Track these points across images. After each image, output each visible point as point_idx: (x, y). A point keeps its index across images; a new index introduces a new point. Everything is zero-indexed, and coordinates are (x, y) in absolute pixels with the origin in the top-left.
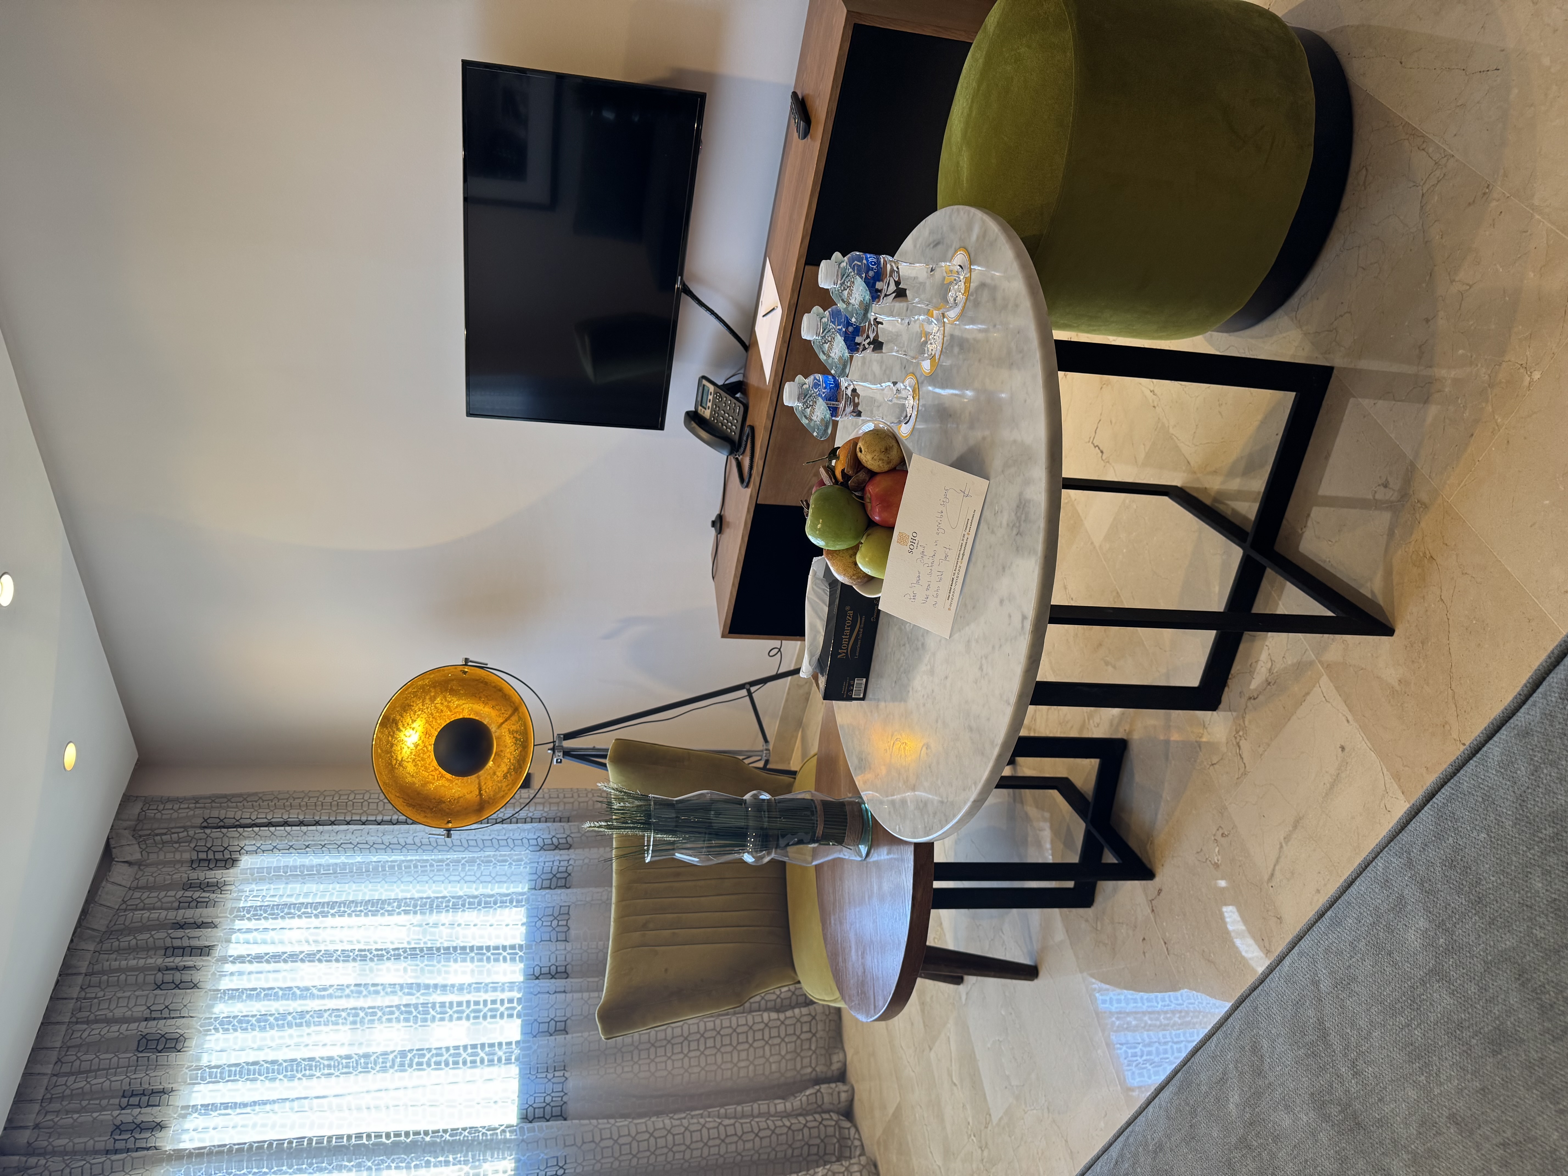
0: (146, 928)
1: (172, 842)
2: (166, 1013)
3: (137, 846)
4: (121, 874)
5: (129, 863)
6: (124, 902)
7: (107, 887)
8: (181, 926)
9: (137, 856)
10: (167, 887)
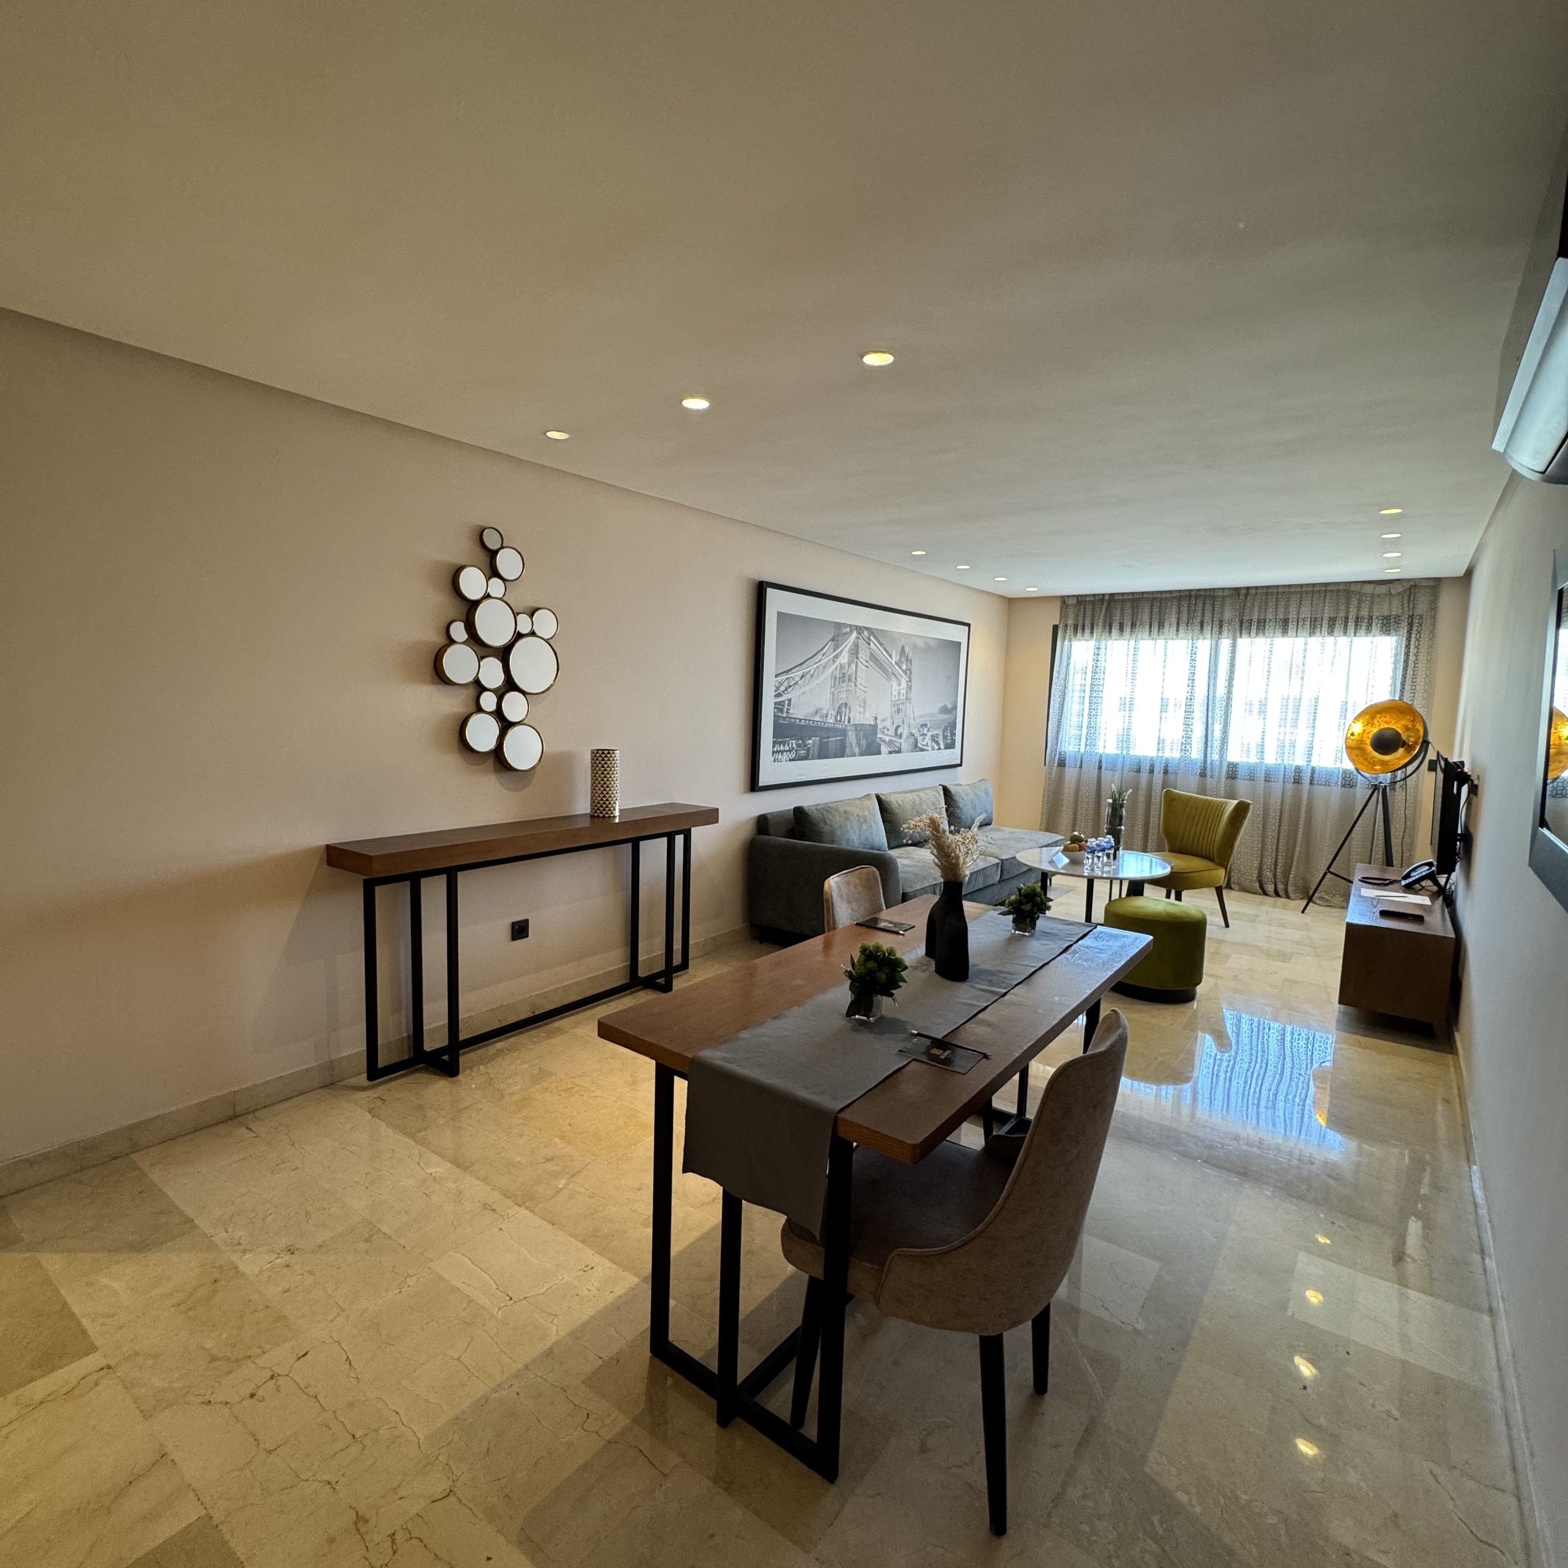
0: (1348, 607)
1: (1403, 605)
2: (1299, 626)
3: (1402, 590)
4: (1383, 589)
5: (1390, 590)
6: (1365, 594)
7: (1372, 586)
8: (1346, 619)
9: (1393, 592)
10: (1371, 609)
